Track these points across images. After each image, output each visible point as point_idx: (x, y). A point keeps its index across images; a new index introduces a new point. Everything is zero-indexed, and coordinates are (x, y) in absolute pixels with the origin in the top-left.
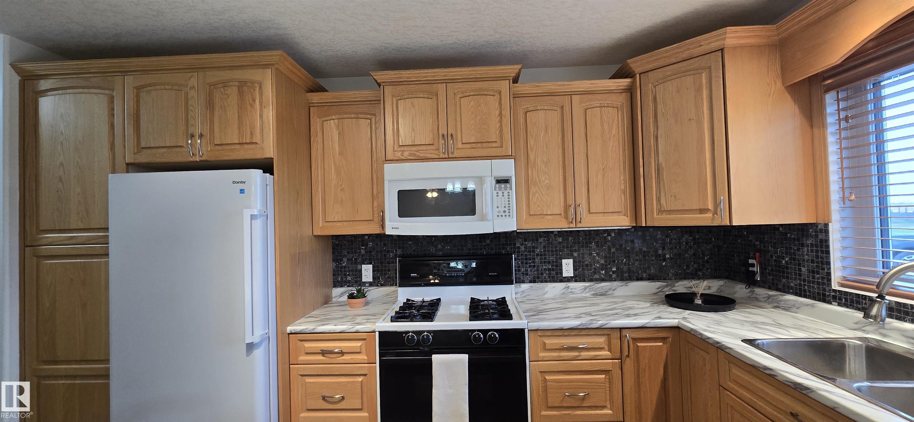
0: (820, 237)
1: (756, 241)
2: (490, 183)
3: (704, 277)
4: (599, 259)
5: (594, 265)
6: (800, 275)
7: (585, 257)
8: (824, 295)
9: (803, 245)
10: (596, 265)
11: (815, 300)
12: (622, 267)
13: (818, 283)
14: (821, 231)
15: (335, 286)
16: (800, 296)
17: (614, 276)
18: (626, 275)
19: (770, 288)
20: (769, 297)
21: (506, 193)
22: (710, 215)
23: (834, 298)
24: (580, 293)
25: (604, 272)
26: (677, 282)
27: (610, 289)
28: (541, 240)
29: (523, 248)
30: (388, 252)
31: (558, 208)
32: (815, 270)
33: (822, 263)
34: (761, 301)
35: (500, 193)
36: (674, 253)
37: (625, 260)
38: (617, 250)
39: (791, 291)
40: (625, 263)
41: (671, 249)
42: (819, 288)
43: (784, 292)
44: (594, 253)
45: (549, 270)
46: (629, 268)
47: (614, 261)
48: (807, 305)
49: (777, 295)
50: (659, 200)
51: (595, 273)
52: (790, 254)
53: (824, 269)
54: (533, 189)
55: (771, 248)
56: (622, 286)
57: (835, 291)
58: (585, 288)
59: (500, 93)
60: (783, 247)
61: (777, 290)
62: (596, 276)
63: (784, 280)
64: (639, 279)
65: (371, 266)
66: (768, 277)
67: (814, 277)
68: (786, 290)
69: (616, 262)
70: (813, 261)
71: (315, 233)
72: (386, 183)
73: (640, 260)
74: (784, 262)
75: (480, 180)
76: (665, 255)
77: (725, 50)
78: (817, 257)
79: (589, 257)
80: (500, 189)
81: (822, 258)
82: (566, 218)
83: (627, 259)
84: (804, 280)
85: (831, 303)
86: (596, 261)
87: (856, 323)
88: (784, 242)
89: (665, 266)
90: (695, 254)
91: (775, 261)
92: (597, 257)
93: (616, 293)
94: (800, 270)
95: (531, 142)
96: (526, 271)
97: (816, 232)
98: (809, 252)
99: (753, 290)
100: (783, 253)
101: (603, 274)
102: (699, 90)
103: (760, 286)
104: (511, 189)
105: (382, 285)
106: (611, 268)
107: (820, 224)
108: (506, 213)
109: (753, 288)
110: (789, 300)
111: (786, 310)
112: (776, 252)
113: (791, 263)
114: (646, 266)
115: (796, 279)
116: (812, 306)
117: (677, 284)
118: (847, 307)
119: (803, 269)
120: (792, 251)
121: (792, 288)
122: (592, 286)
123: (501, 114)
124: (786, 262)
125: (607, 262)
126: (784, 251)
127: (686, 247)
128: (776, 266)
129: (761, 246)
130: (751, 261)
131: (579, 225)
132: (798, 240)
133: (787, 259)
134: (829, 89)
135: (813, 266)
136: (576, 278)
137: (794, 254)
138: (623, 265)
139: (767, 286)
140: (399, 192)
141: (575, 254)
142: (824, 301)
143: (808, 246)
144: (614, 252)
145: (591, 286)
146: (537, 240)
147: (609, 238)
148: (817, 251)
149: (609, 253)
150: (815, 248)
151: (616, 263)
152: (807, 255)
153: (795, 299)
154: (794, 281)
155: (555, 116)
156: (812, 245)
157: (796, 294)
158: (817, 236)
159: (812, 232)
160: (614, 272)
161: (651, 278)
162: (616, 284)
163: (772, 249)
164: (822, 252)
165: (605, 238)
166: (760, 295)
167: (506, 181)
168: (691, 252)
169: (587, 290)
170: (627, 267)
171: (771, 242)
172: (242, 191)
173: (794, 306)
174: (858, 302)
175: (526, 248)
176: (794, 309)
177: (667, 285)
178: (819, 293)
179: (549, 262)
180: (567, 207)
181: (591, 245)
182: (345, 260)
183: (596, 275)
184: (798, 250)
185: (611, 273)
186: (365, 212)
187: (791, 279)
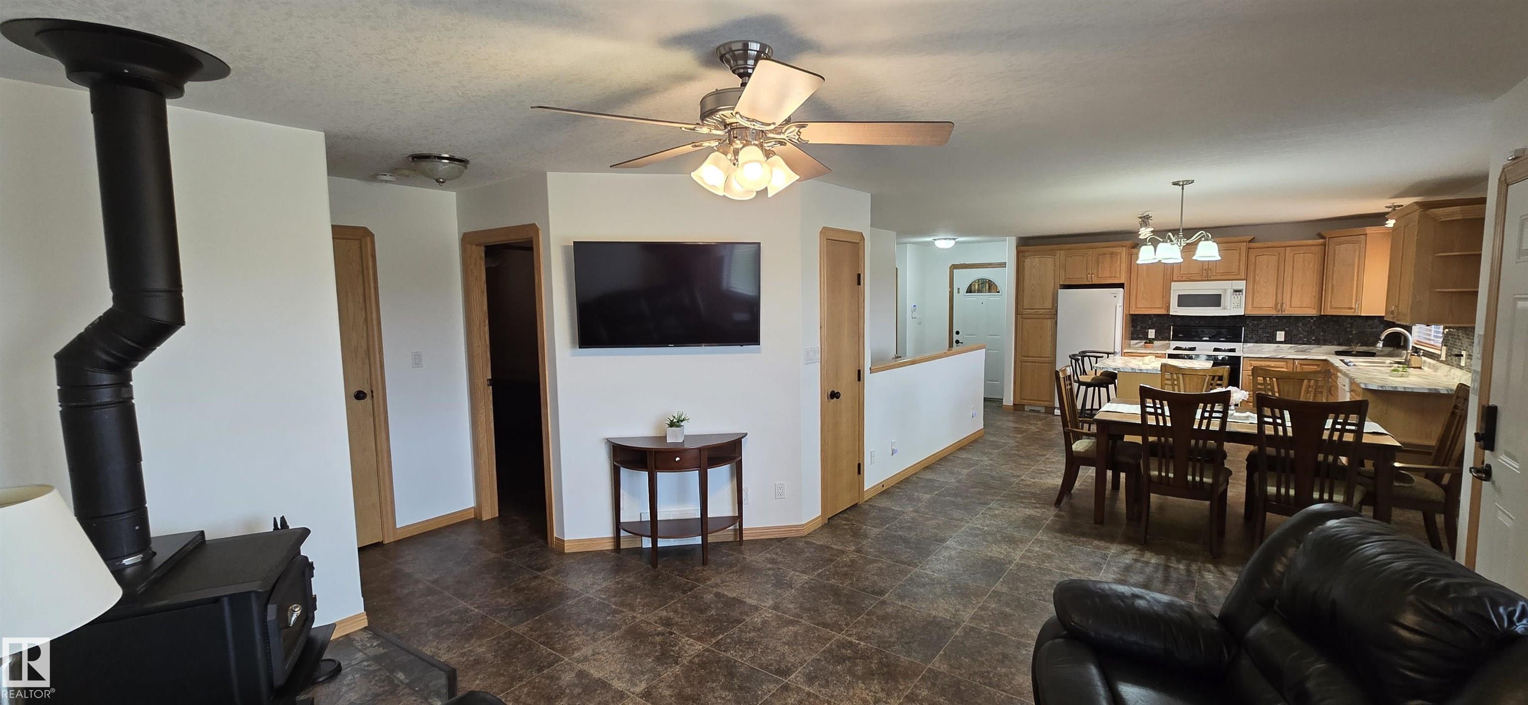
2: (1230, 292)
4: (1304, 332)
7: (1293, 330)
10: (1300, 335)
15: (1132, 340)
17: (1313, 342)
21: (1239, 297)
22: (1353, 310)
24: (1287, 350)
28: (1263, 320)
29: (1251, 324)
30: (1165, 324)
31: (1271, 303)
35: (1236, 297)
44: (1300, 329)
45: (1268, 337)
50: (1331, 302)
51: (1299, 340)
54: (1256, 294)
58: (1291, 347)
59: (1240, 248)
62: (1300, 342)
65: (1154, 330)
71: (1131, 313)
72: (1172, 291)
75: (1225, 290)
77: (1368, 236)
79: (1297, 331)
80: (1236, 295)
82: (1276, 309)
86: (1301, 333)
92: (1302, 331)
95: (1258, 271)
96: (1252, 337)
102: (1355, 251)
104: (1242, 294)
105: (1160, 340)
106: (1311, 338)
108: (1239, 306)
122: (1297, 346)
123: (1240, 259)
131: (1283, 313)
136: (1285, 342)
140: (1179, 295)
141: (1287, 329)
146: (1261, 320)
147: (1312, 321)
149: (1310, 329)
155: (1275, 258)
160: (1313, 340)
165: (1309, 321)
167: (1240, 291)
169: (1293, 348)
172: (1115, 297)
175: (1253, 324)
179: (1268, 333)
180: (1276, 304)
182: (1139, 326)
186: (1158, 303)
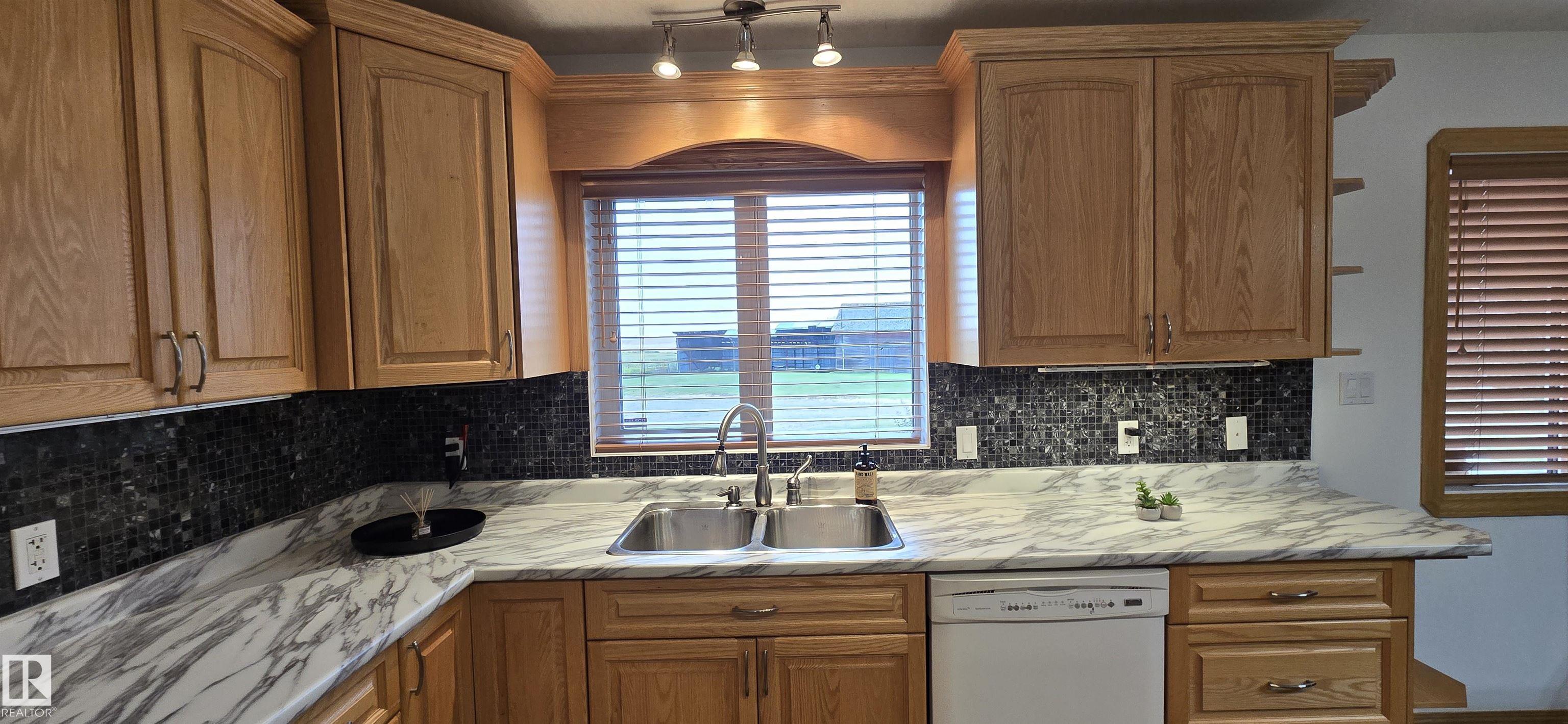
0: (576, 390)
1: (461, 406)
3: (355, 489)
4: (145, 498)
5: (130, 520)
6: (544, 448)
7: (99, 500)
8: (581, 468)
9: (549, 404)
10: (134, 518)
11: (568, 478)
12: (205, 507)
13: (573, 454)
14: (577, 381)
16: (544, 477)
17: (186, 536)
18: (217, 523)
19: (488, 478)
20: (493, 491)
22: (487, 361)
23: (595, 469)
24: (97, 621)
25: (158, 532)
26: (321, 509)
27: (186, 576)
32: (568, 436)
33: (578, 426)
34: (477, 502)
36: (309, 449)
37: (213, 485)
38: (192, 461)
39: (528, 474)
40: (213, 495)
41: (304, 439)
42: (573, 460)
43: (516, 478)
44: (127, 485)
46: (223, 505)
47: (185, 495)
48: (561, 487)
49: (508, 486)
50: (387, 331)
51: (132, 543)
52: (528, 419)
53: (581, 433)
55: (492, 413)
56: (215, 555)
57: (595, 459)
58: (112, 600)
60: (514, 410)
61: (508, 477)
62: (138, 552)
63: (516, 461)
64: (247, 525)
66: (484, 461)
67: (565, 447)
68: (520, 474)
69: (192, 494)
70: (564, 425)
73: (248, 477)
74: (515, 433)
76: (293, 457)
77: (511, 79)
78: (571, 418)
79: (113, 501)
81: (578, 419)
82: (149, 376)
83: (217, 481)
84: (551, 454)
85: (590, 477)
86: (135, 507)
87: (627, 493)
88: (517, 402)
89: (294, 481)
90: (340, 445)
91: (499, 433)
92: (137, 495)
93: (205, 581)
94: (544, 440)
97: (570, 383)
98: (558, 413)
99: (459, 487)
100: (515, 419)
101: (154, 540)
103: (467, 480)
106: (177, 517)
107: (576, 373)
109: (457, 486)
110: (531, 488)
111: (525, 504)
112: (501, 420)
113: (529, 432)
114: (260, 491)
115: (536, 455)
116: (569, 486)
117: (321, 516)
118: (611, 476)
119: (549, 439)
120: (531, 415)
121: (530, 469)
122: (133, 584)
124: (520, 432)
125: (167, 501)
126: (516, 416)
127: (327, 432)
128: (500, 441)
129: (469, 414)
130: (449, 441)
132: (541, 397)
133: (521, 427)
134: (588, 194)
135: (564, 431)
136: (72, 579)
137: (535, 418)
138: (209, 500)
139: (482, 475)
141: (64, 502)
142: (581, 476)
143: (556, 404)
144: (184, 471)
145: (128, 587)
148: (571, 411)
149: (173, 476)
150: (568, 407)
151: (191, 500)
152: (555, 417)
153: (539, 484)
154: (533, 459)
156: (563, 402)
157: (538, 477)
158: (571, 390)
159: (563, 384)
160: (186, 526)
161: (272, 516)
162: (198, 554)
163: (494, 414)
164: (579, 410)
166: (473, 493)
168: (335, 442)
169: (118, 604)
170: (218, 502)
171: (491, 405)
173: (538, 494)
174: (625, 467)
176: (539, 499)
177: (305, 522)
178: (573, 468)
180: (147, 341)
181: (117, 462)
183: (135, 549)
184: (542, 411)
185: (180, 530)
187: (528, 456)
